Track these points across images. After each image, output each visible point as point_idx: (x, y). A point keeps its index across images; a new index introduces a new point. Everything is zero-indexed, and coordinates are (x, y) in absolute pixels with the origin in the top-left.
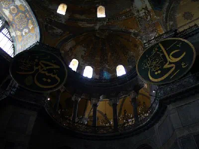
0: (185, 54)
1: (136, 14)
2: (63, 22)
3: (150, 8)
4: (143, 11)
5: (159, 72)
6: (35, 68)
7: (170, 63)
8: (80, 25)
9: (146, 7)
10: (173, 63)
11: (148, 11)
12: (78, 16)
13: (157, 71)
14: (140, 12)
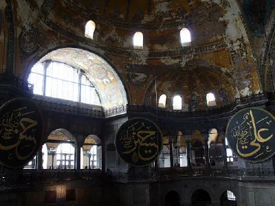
0: (272, 136)
1: (229, 46)
2: (145, 64)
3: (246, 40)
4: (238, 43)
5: (246, 147)
6: (136, 142)
7: (257, 142)
8: (163, 61)
9: (242, 37)
10: (260, 143)
11: (245, 45)
12: (158, 47)
13: (244, 145)
14: (234, 44)
